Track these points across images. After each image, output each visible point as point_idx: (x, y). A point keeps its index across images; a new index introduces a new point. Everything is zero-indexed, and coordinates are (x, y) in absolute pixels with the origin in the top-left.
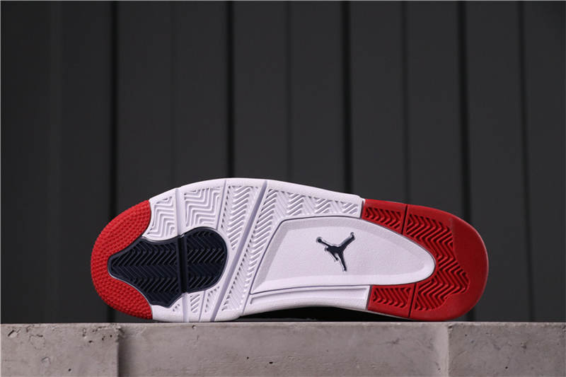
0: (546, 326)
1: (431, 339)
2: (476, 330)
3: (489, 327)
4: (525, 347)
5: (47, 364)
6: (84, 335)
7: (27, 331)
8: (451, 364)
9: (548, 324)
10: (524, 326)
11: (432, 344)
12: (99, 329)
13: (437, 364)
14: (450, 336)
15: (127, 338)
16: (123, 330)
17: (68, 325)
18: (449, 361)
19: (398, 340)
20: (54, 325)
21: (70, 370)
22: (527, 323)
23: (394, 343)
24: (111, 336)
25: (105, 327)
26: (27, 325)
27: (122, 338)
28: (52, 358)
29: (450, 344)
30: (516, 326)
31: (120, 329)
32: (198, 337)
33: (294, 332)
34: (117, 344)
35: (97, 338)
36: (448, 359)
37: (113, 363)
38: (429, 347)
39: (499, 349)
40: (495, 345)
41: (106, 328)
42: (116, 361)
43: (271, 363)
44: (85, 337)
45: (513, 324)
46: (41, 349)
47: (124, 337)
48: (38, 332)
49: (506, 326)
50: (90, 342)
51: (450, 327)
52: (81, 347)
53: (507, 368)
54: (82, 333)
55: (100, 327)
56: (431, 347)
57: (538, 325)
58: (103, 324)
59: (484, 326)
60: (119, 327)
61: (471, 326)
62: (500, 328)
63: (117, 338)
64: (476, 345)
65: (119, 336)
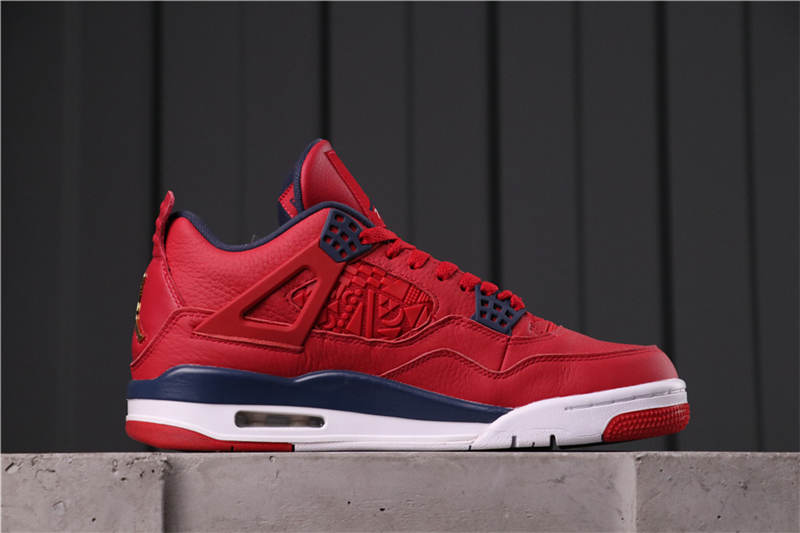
0: (775, 458)
1: (611, 477)
2: (675, 463)
3: (693, 458)
4: (745, 488)
5: (61, 512)
6: (114, 470)
7: (33, 464)
8: (639, 512)
9: (778, 454)
10: (744, 458)
11: (612, 484)
12: (136, 461)
13: (620, 512)
14: (639, 471)
15: (175, 474)
16: (171, 462)
17: (92, 455)
18: (637, 508)
19: (563, 478)
20: (71, 454)
21: (94, 520)
22: (748, 453)
23: (559, 481)
24: (153, 471)
25: (145, 458)
26: (33, 455)
27: (169, 474)
28: (68, 502)
29: (639, 483)
30: (733, 457)
31: (166, 462)
32: (278, 473)
33: (416, 466)
34: (162, 482)
35: (133, 475)
36: (635, 505)
37: (156, 510)
38: (609, 488)
39: (708, 490)
40: (703, 485)
41: (146, 460)
42: (160, 507)
43: (382, 510)
44: (116, 473)
45: (729, 455)
46: (52, 490)
47: (172, 472)
48: (49, 465)
49: (719, 458)
50: (123, 479)
51: (639, 459)
52: (110, 487)
53: (719, 517)
54: (111, 467)
55: (138, 459)
56: (611, 487)
57: (763, 457)
58: (142, 454)
59: (687, 458)
60: (165, 459)
61: (668, 458)
62: (710, 460)
63: (161, 474)
64: (675, 484)
65: (164, 471)
